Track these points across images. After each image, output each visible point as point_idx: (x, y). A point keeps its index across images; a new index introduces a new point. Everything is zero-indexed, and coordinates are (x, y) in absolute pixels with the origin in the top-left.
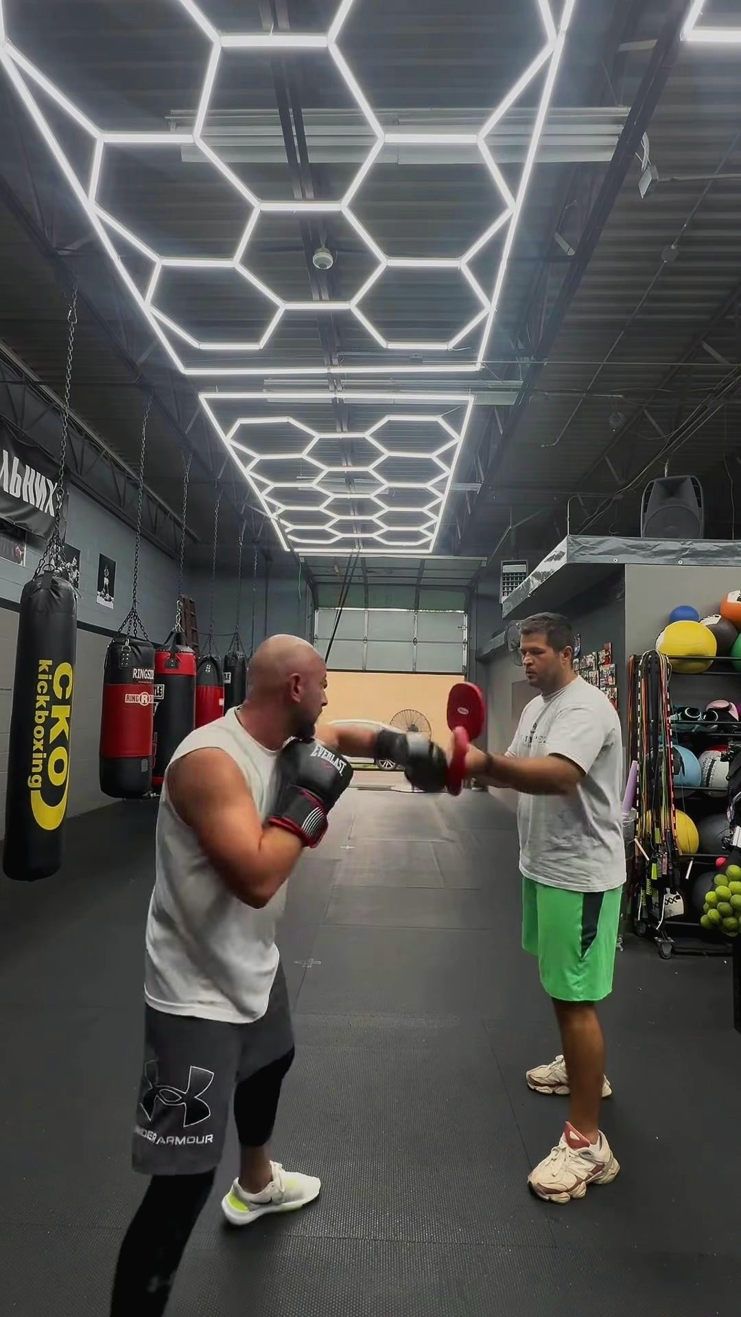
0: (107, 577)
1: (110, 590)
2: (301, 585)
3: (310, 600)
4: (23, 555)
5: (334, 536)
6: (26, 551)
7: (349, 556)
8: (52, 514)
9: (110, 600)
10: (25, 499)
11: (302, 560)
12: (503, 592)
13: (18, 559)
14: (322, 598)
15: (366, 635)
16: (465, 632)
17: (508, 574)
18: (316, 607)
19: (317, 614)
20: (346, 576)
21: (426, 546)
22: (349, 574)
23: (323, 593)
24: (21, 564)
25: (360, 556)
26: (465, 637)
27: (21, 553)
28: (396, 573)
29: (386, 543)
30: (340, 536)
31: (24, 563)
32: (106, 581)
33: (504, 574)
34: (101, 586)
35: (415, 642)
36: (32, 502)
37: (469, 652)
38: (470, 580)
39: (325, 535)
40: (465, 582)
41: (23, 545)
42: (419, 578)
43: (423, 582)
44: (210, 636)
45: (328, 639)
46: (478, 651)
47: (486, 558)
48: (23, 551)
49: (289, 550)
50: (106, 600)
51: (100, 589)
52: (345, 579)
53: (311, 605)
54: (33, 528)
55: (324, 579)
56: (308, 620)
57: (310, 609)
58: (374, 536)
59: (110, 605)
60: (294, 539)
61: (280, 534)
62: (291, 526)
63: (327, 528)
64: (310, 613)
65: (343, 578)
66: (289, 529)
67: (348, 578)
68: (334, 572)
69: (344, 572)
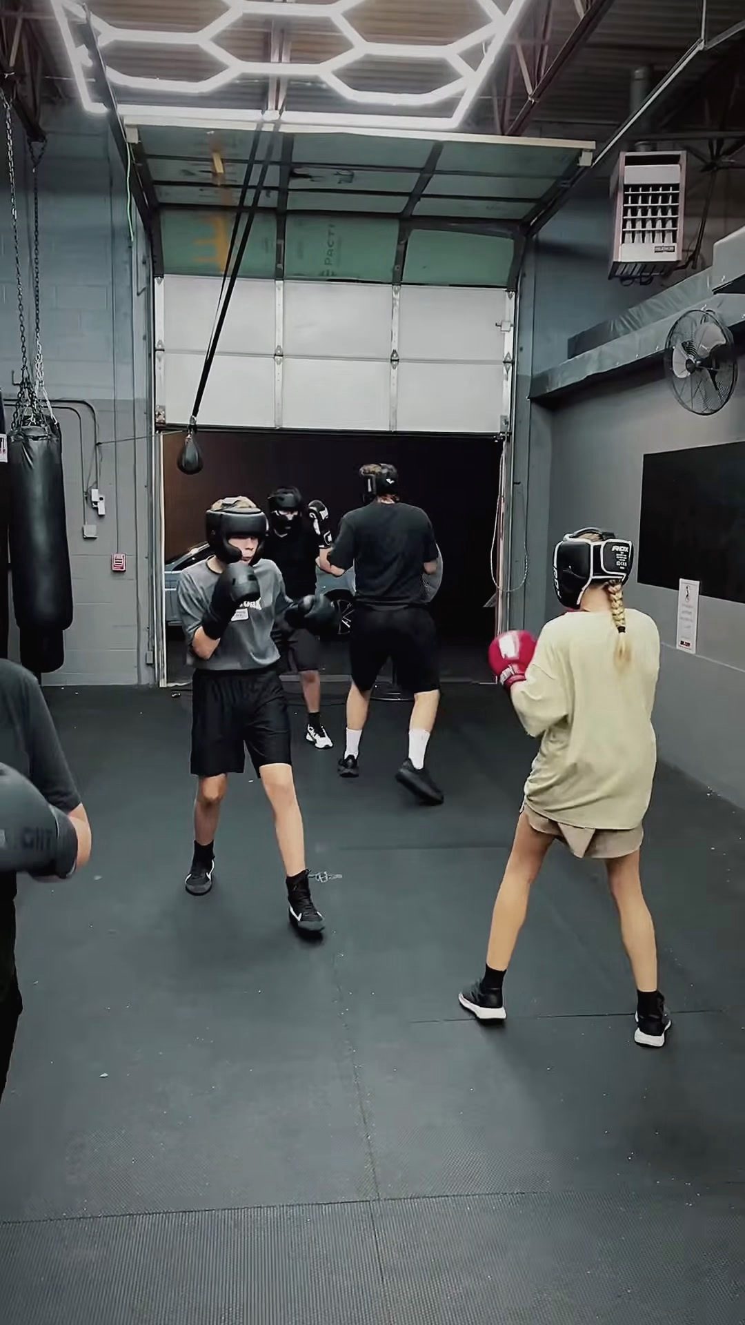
2: (128, 214)
3: (140, 250)
5: (220, 67)
7: (253, 128)
11: (132, 138)
12: (624, 233)
14: (172, 248)
15: (279, 342)
16: (509, 337)
17: (635, 187)
18: (157, 268)
19: (160, 287)
20: (245, 187)
21: (445, 109)
22: (254, 181)
25: (283, 129)
26: (508, 348)
28: (364, 180)
29: (349, 94)
30: (236, 69)
33: (626, 187)
35: (394, 359)
37: (517, 382)
38: (532, 205)
39: (195, 66)
40: (520, 211)
42: (414, 196)
43: (423, 207)
45: (200, 352)
46: (539, 381)
47: (591, 145)
49: (100, 108)
52: (244, 195)
53: (144, 263)
55: (178, 195)
56: (139, 302)
57: (143, 272)
58: (326, 72)
60: (114, 76)
61: (77, 59)
62: (108, 34)
63: (204, 40)
64: (143, 285)
65: (237, 193)
66: (102, 43)
67: (250, 194)
68: (215, 174)
69: (238, 174)
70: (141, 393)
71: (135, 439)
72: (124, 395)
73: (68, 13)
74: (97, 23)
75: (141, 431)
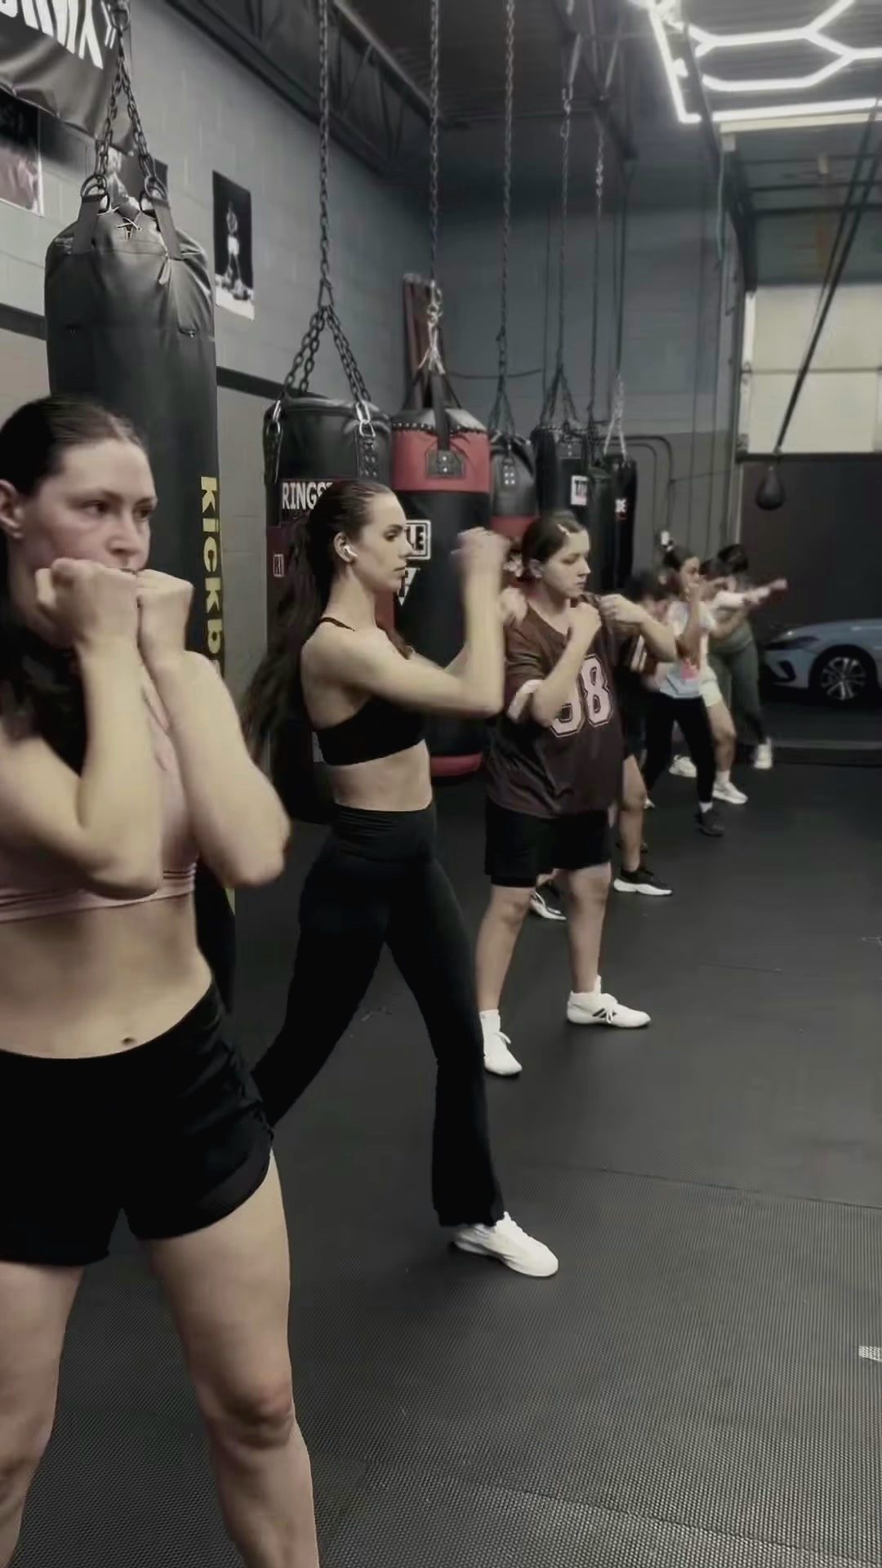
0: (235, 235)
1: (242, 269)
2: (718, 226)
3: (730, 268)
4: (35, 184)
5: (829, 58)
6: (41, 174)
7: (864, 118)
8: (98, 61)
9: (246, 297)
10: (30, 21)
11: (729, 146)
13: (25, 197)
14: (767, 258)
18: (749, 281)
19: (750, 303)
20: (853, 185)
22: (863, 176)
23: (770, 246)
24: (34, 210)
27: (31, 179)
30: (848, 57)
31: (40, 206)
32: (233, 246)
34: (222, 260)
36: (47, 29)
39: (802, 59)
41: (33, 159)
44: (501, 380)
45: (788, 372)
48: (34, 172)
49: (695, 119)
50: (236, 297)
51: (220, 270)
52: (851, 194)
53: (734, 280)
54: (59, 101)
55: (775, 200)
56: (727, 322)
57: (731, 288)
59: (246, 310)
60: (710, 83)
61: (674, 70)
62: (706, 42)
63: (812, 33)
64: (732, 303)
65: (843, 192)
66: (700, 52)
67: (859, 192)
68: (817, 173)
69: (846, 172)
70: (722, 424)
71: (711, 474)
72: (704, 427)
73: (667, 27)
74: (695, 32)
75: (720, 464)
